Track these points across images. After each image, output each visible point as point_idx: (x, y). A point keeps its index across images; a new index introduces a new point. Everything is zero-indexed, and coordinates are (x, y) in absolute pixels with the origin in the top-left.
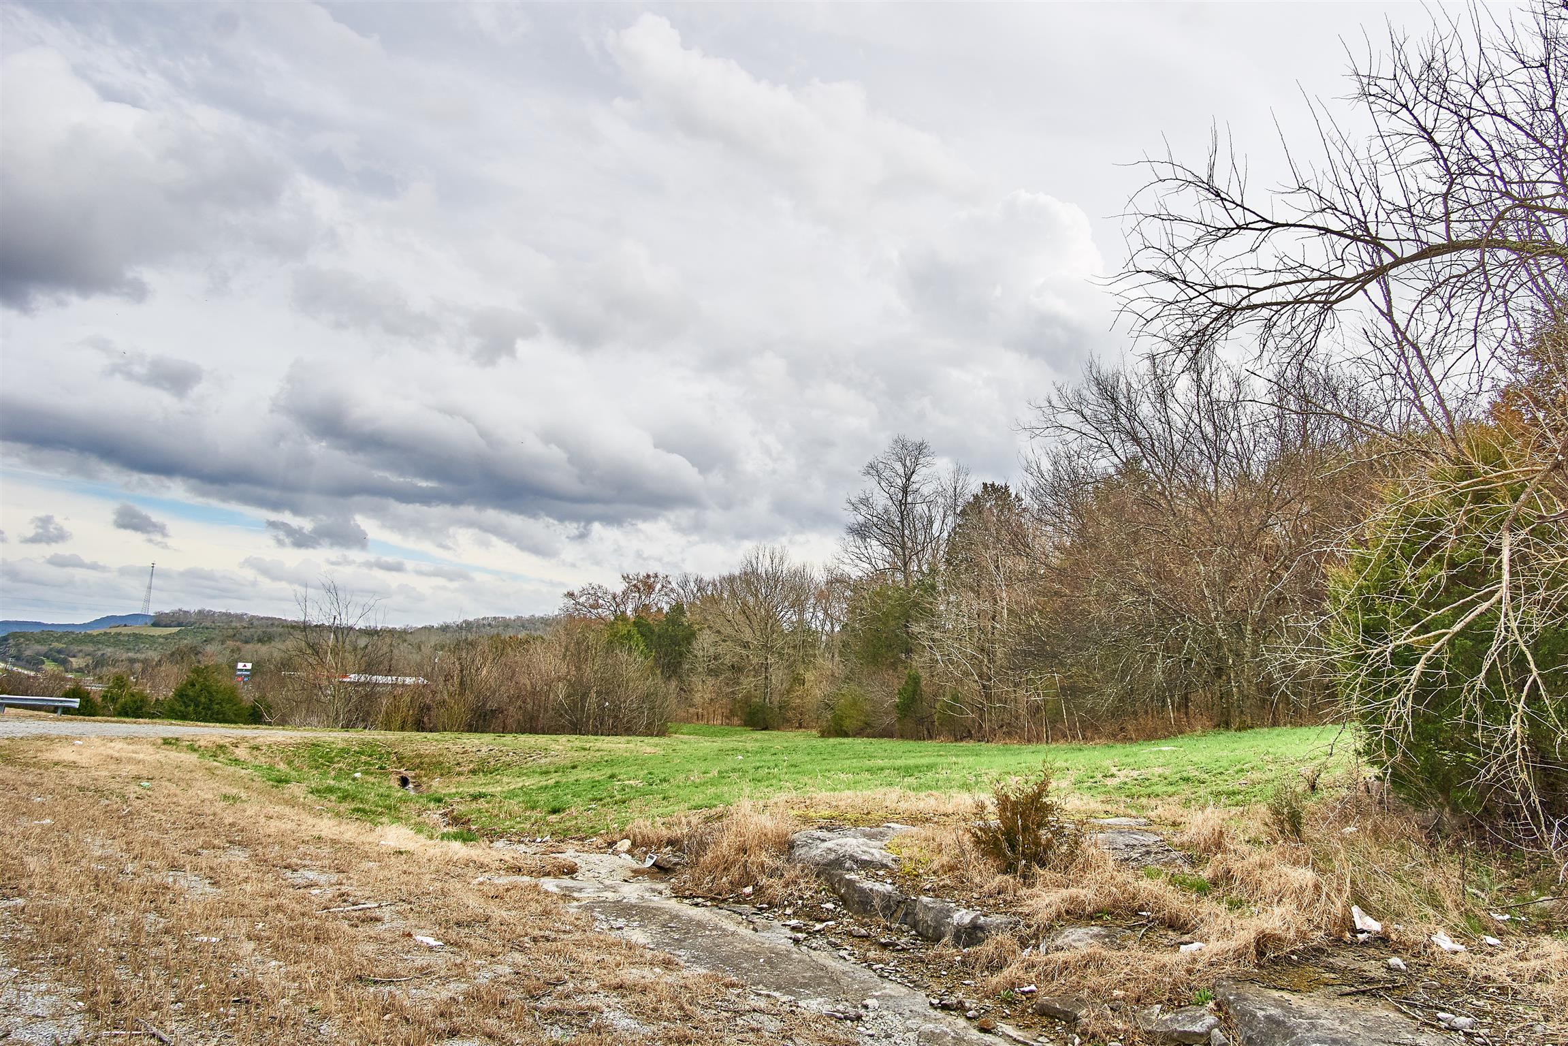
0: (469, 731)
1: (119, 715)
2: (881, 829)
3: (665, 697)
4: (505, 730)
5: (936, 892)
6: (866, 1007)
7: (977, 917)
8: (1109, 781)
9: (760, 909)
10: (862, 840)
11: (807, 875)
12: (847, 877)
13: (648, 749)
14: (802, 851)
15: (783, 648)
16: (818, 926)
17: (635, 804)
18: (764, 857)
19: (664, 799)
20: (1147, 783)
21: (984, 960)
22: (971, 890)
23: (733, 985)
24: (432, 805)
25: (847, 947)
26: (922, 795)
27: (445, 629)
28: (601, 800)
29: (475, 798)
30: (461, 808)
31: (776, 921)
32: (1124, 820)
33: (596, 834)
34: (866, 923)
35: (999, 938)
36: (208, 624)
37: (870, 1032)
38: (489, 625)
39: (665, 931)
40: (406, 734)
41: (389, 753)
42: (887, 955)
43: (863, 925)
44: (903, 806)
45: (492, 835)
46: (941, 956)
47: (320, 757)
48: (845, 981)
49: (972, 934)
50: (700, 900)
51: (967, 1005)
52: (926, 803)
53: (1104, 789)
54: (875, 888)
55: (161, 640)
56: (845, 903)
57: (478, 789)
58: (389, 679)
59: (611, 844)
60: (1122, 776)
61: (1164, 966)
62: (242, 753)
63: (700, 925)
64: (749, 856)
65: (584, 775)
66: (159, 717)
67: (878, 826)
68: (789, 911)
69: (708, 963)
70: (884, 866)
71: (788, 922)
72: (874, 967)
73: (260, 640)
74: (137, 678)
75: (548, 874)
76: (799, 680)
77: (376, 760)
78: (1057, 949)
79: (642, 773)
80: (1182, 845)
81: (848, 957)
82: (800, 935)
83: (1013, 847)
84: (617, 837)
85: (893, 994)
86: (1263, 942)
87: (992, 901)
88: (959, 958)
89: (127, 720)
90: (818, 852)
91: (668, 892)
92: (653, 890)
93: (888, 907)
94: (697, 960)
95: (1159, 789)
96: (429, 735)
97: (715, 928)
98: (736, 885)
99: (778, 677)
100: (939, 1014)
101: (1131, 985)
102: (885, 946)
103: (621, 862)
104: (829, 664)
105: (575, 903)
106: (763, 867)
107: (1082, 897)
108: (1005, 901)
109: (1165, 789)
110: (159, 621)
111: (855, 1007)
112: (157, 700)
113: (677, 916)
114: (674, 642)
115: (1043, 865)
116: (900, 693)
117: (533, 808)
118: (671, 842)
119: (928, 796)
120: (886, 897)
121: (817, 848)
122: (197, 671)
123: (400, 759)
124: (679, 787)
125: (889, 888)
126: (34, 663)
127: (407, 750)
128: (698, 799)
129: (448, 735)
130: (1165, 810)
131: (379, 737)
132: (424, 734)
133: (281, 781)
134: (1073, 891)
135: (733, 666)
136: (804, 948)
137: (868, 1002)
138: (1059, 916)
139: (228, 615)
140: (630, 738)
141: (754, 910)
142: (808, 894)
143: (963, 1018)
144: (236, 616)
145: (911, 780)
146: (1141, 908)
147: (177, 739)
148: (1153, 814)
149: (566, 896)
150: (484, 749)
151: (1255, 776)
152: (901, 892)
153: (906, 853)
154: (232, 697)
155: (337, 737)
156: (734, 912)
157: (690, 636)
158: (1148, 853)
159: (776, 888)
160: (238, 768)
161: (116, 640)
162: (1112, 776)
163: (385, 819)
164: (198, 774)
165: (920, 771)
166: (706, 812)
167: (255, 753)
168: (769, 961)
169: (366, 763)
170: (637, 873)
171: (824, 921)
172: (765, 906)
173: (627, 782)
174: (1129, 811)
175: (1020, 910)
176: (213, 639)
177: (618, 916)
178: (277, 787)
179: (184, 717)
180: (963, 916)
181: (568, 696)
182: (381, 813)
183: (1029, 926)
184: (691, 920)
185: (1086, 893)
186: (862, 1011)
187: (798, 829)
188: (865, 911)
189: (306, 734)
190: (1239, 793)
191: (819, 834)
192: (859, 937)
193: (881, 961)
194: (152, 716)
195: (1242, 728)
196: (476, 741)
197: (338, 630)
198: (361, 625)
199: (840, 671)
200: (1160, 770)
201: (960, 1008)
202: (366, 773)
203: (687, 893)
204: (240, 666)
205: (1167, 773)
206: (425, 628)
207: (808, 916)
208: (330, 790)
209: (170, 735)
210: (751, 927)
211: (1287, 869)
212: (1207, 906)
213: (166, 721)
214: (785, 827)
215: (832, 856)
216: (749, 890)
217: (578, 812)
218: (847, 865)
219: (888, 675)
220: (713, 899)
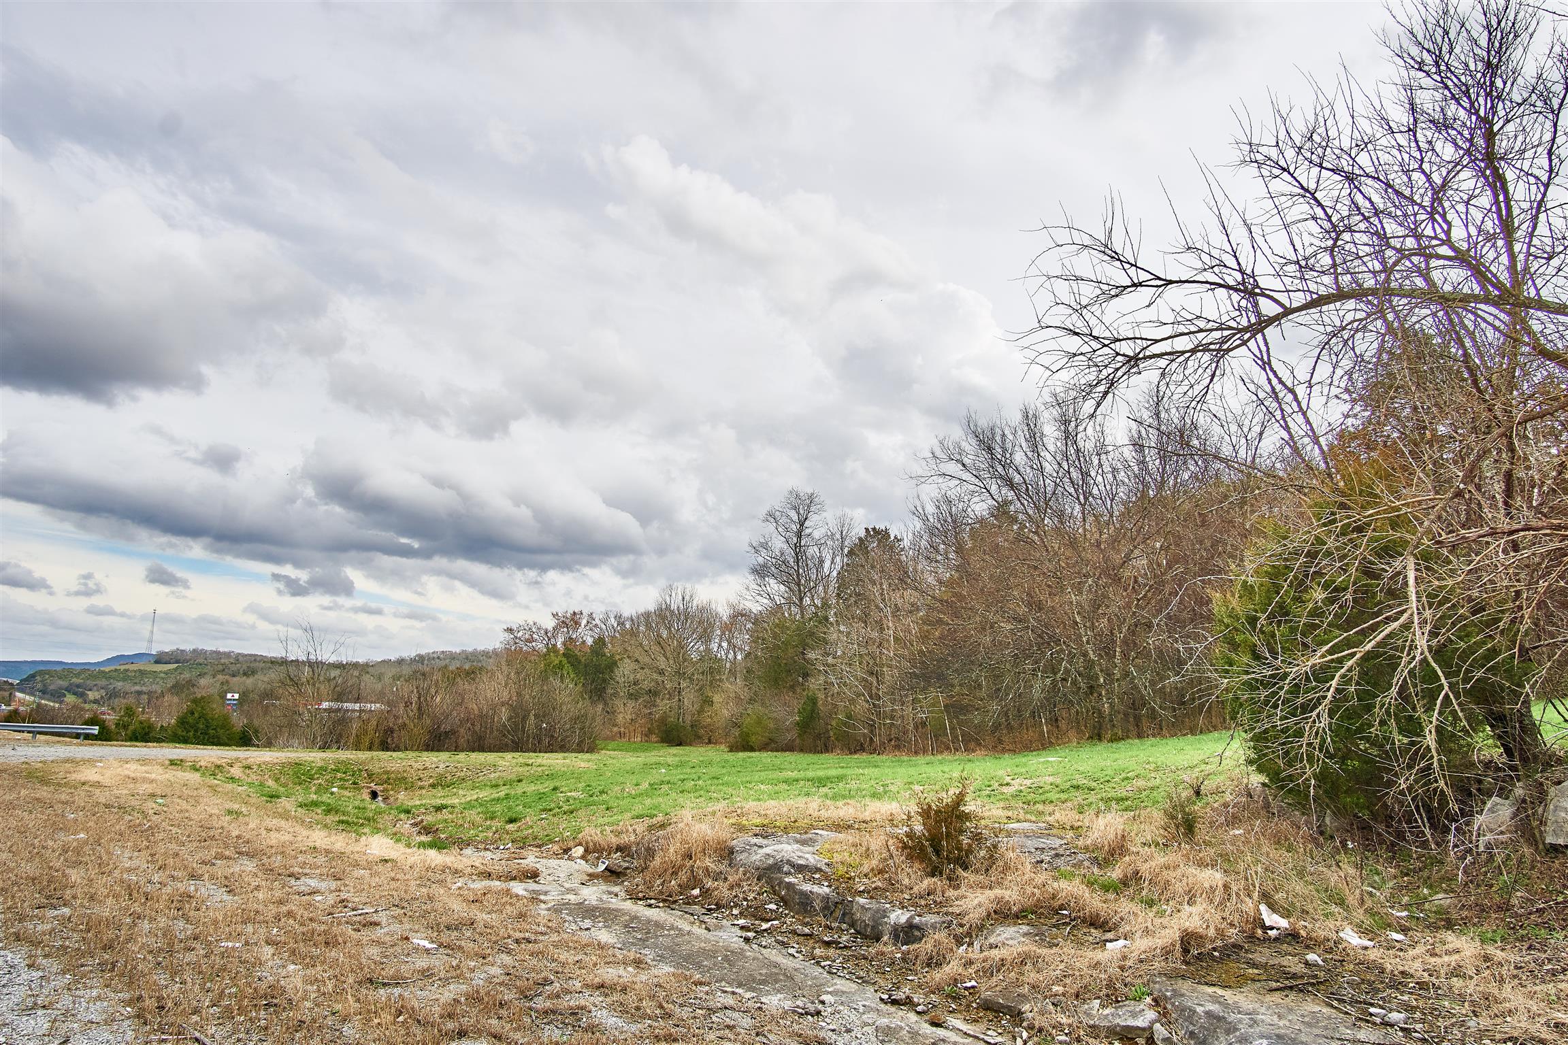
0: (427, 750)
1: (131, 740)
2: (810, 836)
3: (593, 719)
4: (457, 749)
5: (870, 893)
6: (823, 1002)
7: (912, 917)
8: (1005, 789)
9: (709, 910)
10: (796, 846)
11: (749, 878)
12: (786, 880)
13: (583, 765)
14: (743, 856)
15: (693, 674)
16: (765, 926)
17: (581, 813)
18: (708, 862)
19: (607, 809)
20: (1041, 791)
21: (923, 957)
22: (902, 892)
23: (701, 984)
24: (402, 816)
25: (795, 945)
26: (840, 803)
27: (400, 662)
28: (550, 810)
29: (439, 809)
30: (429, 819)
31: (725, 921)
32: (1026, 825)
33: (551, 841)
34: (808, 922)
35: (936, 937)
36: (201, 661)
37: (831, 1027)
38: (438, 658)
39: (628, 932)
40: (375, 753)
41: (360, 770)
42: (831, 952)
43: (806, 925)
44: (824, 814)
45: (463, 844)
46: (883, 954)
47: (301, 775)
48: (799, 978)
49: (909, 933)
50: (653, 901)
51: (916, 1000)
52: (845, 811)
53: (1001, 797)
54: (815, 890)
55: (162, 675)
56: (786, 903)
57: (439, 802)
58: (357, 706)
59: (566, 851)
60: (1016, 785)
61: (1098, 963)
62: (236, 771)
63: (658, 925)
64: (695, 861)
65: (531, 788)
66: (163, 741)
67: (806, 833)
68: (735, 912)
69: (672, 961)
70: (819, 870)
71: (736, 922)
72: (822, 964)
73: (245, 674)
74: (144, 708)
75: (514, 879)
76: (708, 702)
77: (351, 776)
78: (991, 947)
79: (581, 785)
80: (1086, 848)
81: (796, 955)
82: (751, 934)
83: (937, 852)
84: (571, 844)
85: (844, 989)
86: (1188, 940)
87: (923, 902)
88: (899, 955)
89: (138, 744)
90: (757, 857)
91: (623, 894)
92: (610, 893)
93: (826, 908)
94: (661, 958)
95: (1053, 796)
96: (395, 754)
97: (672, 928)
98: (684, 888)
99: (690, 700)
100: (893, 1009)
101: (1068, 981)
102: (828, 944)
103: (577, 867)
104: (735, 686)
105: (543, 906)
106: (707, 870)
107: (1007, 898)
108: (935, 902)
109: (1058, 796)
110: (160, 659)
111: (813, 1003)
112: (162, 726)
113: (636, 917)
114: (598, 670)
115: (966, 868)
116: (799, 712)
117: (492, 819)
118: (619, 849)
119: (845, 805)
120: (826, 899)
121: (756, 854)
122: (195, 701)
123: (370, 776)
124: (618, 798)
125: (827, 890)
126: (57, 695)
127: (375, 768)
128: (638, 809)
129: (411, 754)
130: (1064, 815)
131: (352, 757)
132: (389, 753)
133: (273, 796)
134: (998, 892)
135: (650, 691)
136: (755, 946)
137: (824, 997)
138: (989, 915)
139: (217, 653)
140: (566, 755)
141: (704, 911)
142: (751, 896)
143: (913, 1013)
144: (225, 653)
145: (823, 790)
146: (1062, 907)
147: (181, 761)
148: (1051, 819)
149: (535, 899)
150: (442, 766)
151: (1141, 783)
152: (838, 893)
153: (837, 858)
154: (225, 723)
155: (315, 757)
156: (686, 912)
157: (612, 665)
158: (1057, 855)
159: (723, 891)
160: (235, 786)
161: (125, 676)
162: (1008, 784)
163: (366, 830)
164: (203, 792)
165: (831, 782)
166: (648, 821)
167: (247, 771)
168: (726, 958)
169: (341, 779)
170: (592, 876)
171: (768, 921)
172: (713, 907)
173: (569, 794)
174: (1028, 817)
175: (950, 910)
176: (205, 674)
177: (584, 918)
178: (271, 802)
179: (185, 741)
180: (899, 917)
181: (510, 719)
182: (362, 825)
183: (962, 926)
184: (649, 921)
185: (1011, 894)
186: (820, 1007)
187: (735, 836)
188: (806, 911)
189: (289, 755)
190: (1127, 799)
191: (755, 840)
192: (804, 935)
193: (827, 958)
194: (159, 740)
195: (1115, 739)
196: (435, 759)
197: (314, 665)
198: (333, 659)
199: (745, 694)
200: (1051, 779)
201: (908, 1003)
202: (341, 787)
203: (641, 895)
204: (229, 696)
205: (1058, 781)
206: (383, 661)
207: (754, 916)
208: (315, 804)
209: (175, 757)
210: (704, 926)
211: (1193, 870)
212: (1125, 906)
213: (171, 745)
214: (724, 835)
215: (771, 861)
216: (696, 892)
217: (532, 821)
218: (785, 869)
219: (788, 697)
220: (664, 901)
